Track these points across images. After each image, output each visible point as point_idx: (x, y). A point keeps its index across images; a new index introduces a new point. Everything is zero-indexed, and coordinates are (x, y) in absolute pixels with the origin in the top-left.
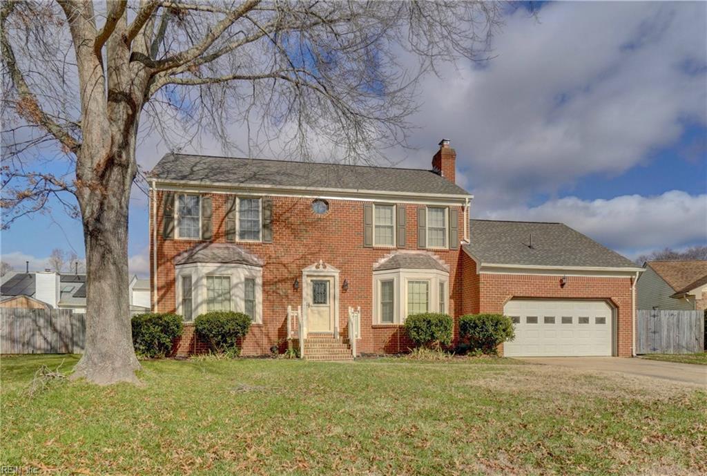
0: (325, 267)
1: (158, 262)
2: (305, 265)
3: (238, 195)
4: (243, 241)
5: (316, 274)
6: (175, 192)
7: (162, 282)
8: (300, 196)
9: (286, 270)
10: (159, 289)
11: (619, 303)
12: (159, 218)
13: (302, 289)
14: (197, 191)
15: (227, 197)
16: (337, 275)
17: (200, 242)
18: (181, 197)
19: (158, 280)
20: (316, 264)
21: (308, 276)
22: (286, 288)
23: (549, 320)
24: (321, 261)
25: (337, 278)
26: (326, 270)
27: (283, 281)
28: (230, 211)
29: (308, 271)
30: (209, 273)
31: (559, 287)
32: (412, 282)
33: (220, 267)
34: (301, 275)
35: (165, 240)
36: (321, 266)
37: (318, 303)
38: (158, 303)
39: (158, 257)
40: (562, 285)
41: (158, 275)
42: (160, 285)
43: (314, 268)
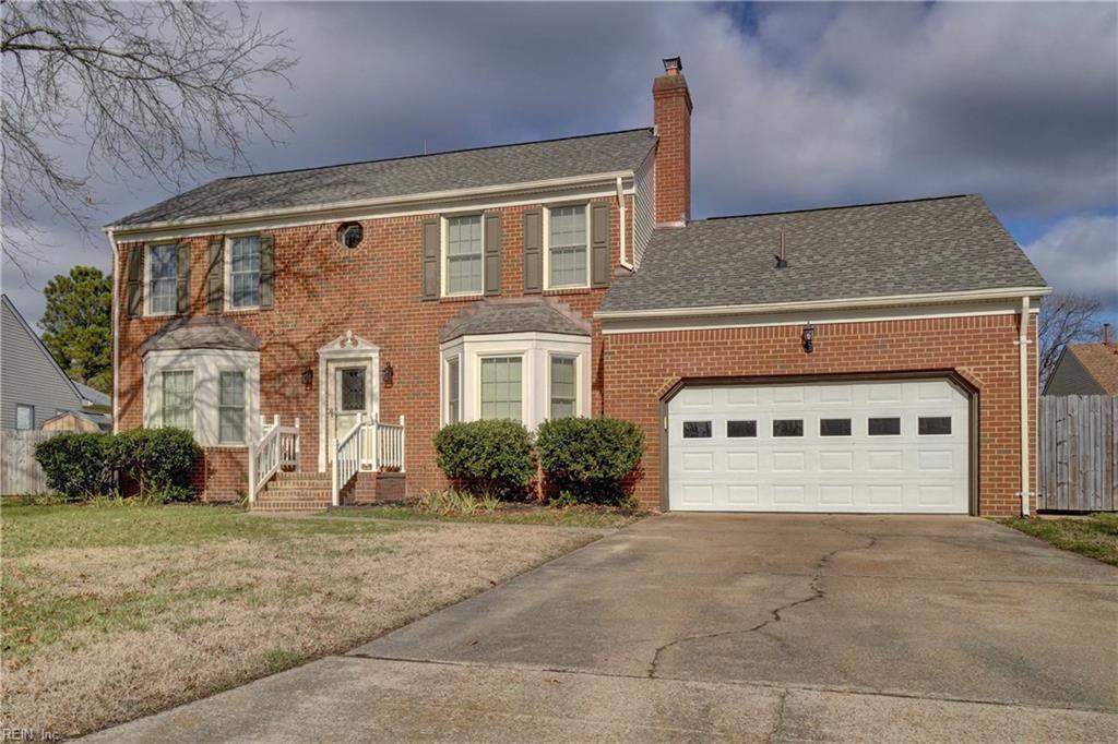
0: (355, 343)
1: (120, 354)
2: (323, 342)
3: (228, 235)
4: (236, 310)
5: (342, 356)
6: (144, 243)
7: (125, 386)
8: (321, 222)
9: (295, 353)
10: (121, 396)
11: (977, 381)
12: (124, 286)
13: (318, 385)
14: (171, 237)
15: (211, 240)
16: (375, 355)
17: (174, 318)
18: (153, 249)
19: (119, 382)
20: (341, 338)
21: (328, 361)
22: (294, 385)
23: (789, 428)
24: (349, 334)
25: (376, 361)
26: (357, 348)
27: (292, 370)
28: (215, 263)
29: (329, 352)
30: (165, 367)
31: (801, 350)
32: (490, 360)
33: (180, 356)
34: (316, 361)
35: (131, 319)
36: (349, 341)
37: (351, 408)
38: (120, 419)
39: (120, 346)
40: (807, 346)
41: (119, 375)
42: (124, 389)
43: (338, 347)
